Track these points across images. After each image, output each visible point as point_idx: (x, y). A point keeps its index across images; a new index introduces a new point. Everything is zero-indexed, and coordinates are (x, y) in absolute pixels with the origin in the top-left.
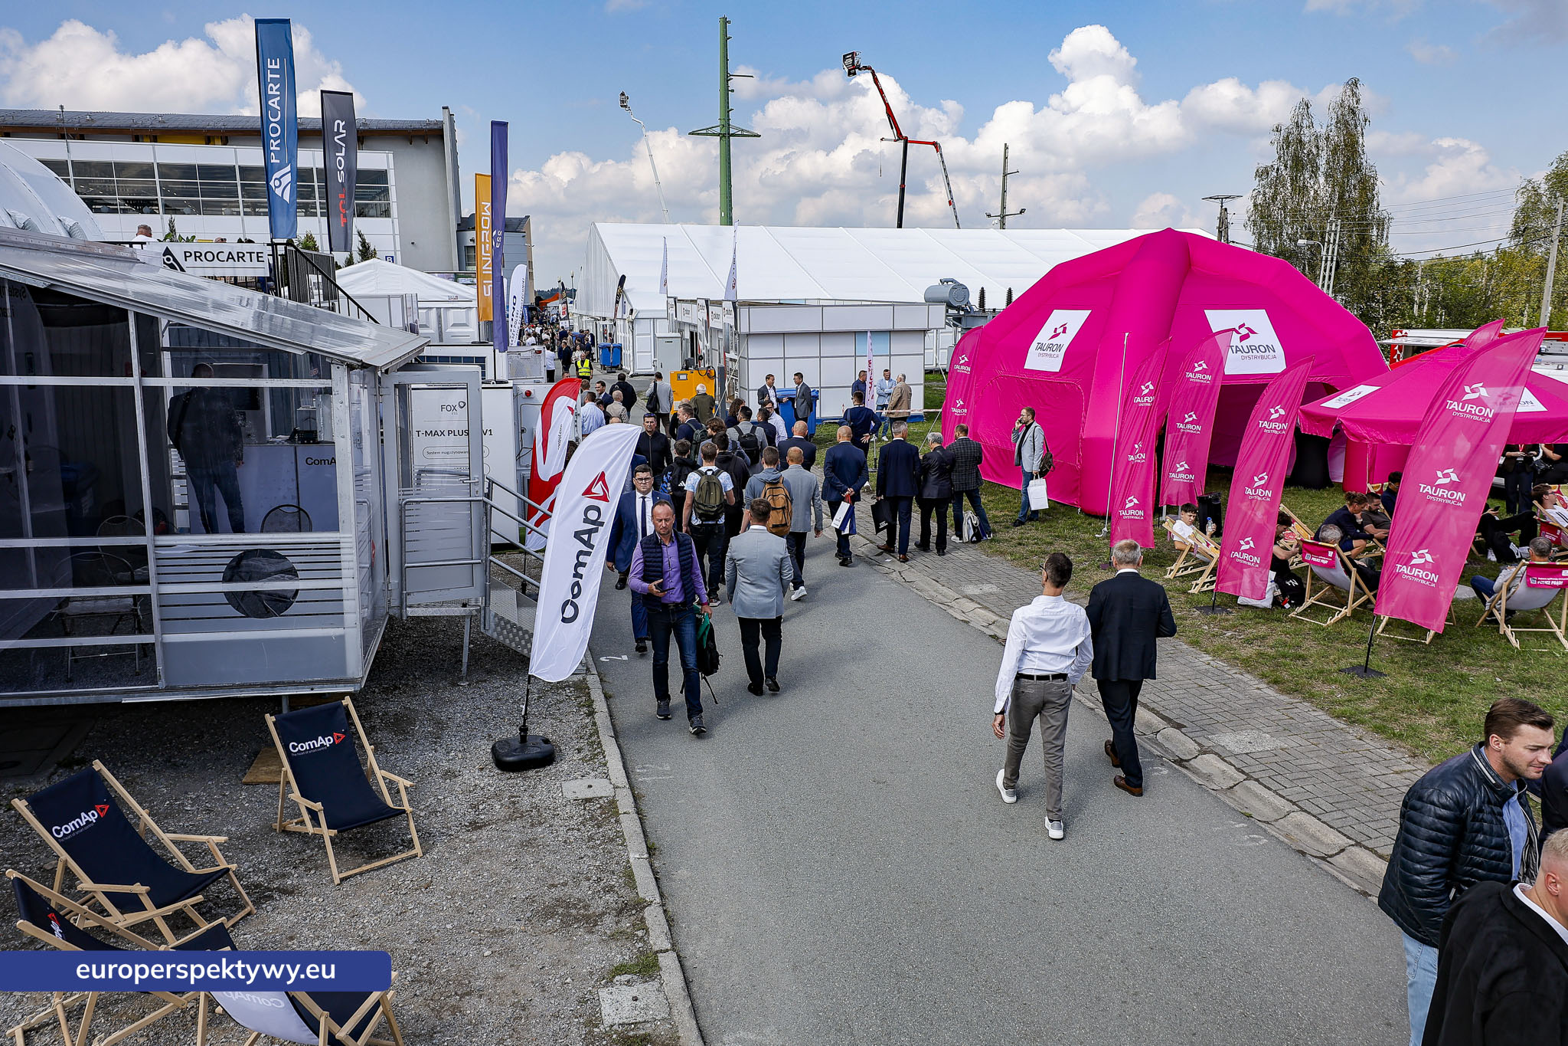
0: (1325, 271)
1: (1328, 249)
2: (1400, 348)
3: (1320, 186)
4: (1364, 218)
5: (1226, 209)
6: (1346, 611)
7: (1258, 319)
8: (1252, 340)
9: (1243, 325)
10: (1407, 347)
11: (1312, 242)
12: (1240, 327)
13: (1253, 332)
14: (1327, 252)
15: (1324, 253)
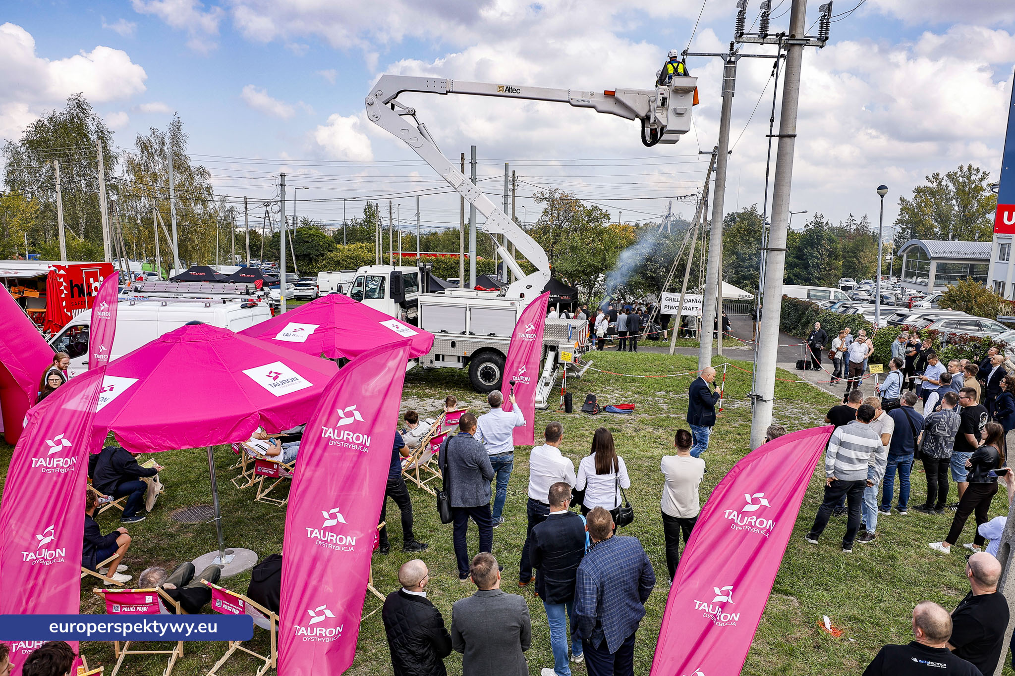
6: (177, 652)
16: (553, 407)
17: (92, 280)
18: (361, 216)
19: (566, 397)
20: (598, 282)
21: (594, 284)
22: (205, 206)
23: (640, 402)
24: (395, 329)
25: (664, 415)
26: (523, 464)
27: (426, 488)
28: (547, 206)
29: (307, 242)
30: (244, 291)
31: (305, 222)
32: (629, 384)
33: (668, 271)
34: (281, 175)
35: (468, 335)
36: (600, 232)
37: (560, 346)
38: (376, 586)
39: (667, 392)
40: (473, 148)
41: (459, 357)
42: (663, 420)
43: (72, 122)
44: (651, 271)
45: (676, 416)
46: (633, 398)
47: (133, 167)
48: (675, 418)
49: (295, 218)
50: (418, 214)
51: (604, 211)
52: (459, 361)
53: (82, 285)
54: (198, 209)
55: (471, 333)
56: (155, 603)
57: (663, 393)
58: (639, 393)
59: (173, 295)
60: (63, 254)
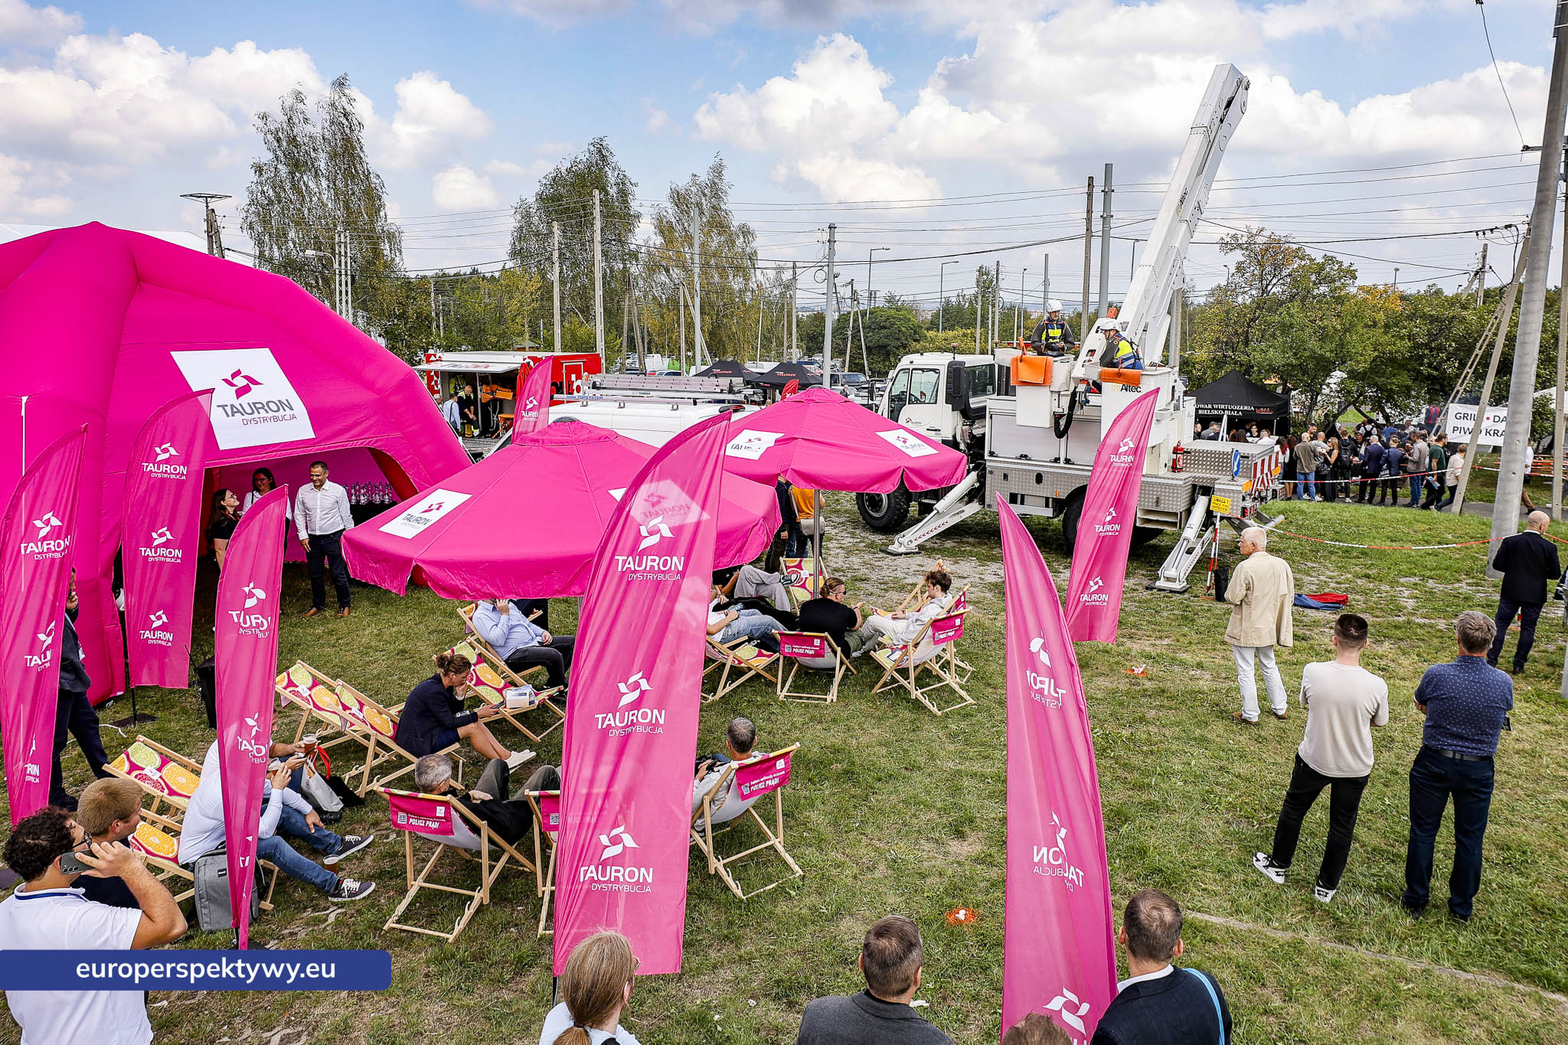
0: (340, 285)
1: (340, 262)
2: (436, 373)
3: (320, 190)
4: (373, 230)
5: (213, 211)
6: (480, 896)
7: (260, 362)
8: (256, 394)
9: (238, 373)
10: (443, 373)
11: (322, 254)
12: (234, 375)
13: (256, 383)
14: (340, 265)
15: (336, 266)
16: (1199, 589)
17: (573, 377)
18: (971, 289)
19: (1216, 573)
20: (1328, 385)
21: (1321, 389)
22: (747, 279)
23: (1364, 593)
24: (899, 444)
25: (1403, 618)
26: (1101, 679)
27: (923, 700)
28: (1243, 259)
29: (885, 327)
30: (726, 388)
31: (891, 299)
32: (1354, 561)
33: (1462, 365)
34: (830, 227)
35: (1062, 464)
36: (1340, 300)
37: (1216, 486)
38: (790, 847)
39: (1423, 578)
40: (1108, 168)
41: (1047, 499)
42: (1396, 627)
43: (590, 173)
44: (1430, 365)
45: (1427, 621)
46: (1352, 585)
47: (664, 228)
48: (1421, 626)
49: (872, 295)
50: (1046, 283)
51: (1346, 265)
52: (1047, 506)
53: (562, 383)
54: (736, 284)
55: (1067, 461)
56: (448, 817)
57: (1417, 580)
58: (1367, 576)
59: (637, 393)
60: (558, 345)
